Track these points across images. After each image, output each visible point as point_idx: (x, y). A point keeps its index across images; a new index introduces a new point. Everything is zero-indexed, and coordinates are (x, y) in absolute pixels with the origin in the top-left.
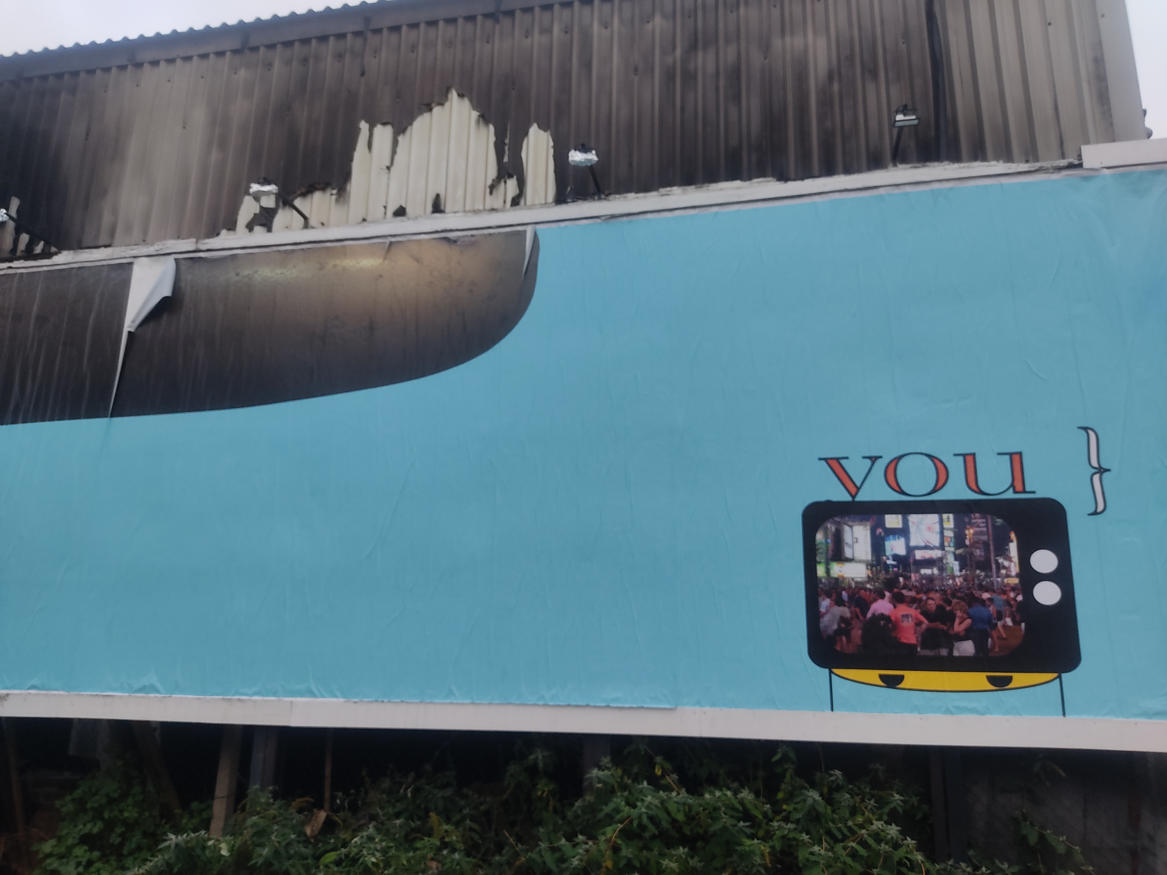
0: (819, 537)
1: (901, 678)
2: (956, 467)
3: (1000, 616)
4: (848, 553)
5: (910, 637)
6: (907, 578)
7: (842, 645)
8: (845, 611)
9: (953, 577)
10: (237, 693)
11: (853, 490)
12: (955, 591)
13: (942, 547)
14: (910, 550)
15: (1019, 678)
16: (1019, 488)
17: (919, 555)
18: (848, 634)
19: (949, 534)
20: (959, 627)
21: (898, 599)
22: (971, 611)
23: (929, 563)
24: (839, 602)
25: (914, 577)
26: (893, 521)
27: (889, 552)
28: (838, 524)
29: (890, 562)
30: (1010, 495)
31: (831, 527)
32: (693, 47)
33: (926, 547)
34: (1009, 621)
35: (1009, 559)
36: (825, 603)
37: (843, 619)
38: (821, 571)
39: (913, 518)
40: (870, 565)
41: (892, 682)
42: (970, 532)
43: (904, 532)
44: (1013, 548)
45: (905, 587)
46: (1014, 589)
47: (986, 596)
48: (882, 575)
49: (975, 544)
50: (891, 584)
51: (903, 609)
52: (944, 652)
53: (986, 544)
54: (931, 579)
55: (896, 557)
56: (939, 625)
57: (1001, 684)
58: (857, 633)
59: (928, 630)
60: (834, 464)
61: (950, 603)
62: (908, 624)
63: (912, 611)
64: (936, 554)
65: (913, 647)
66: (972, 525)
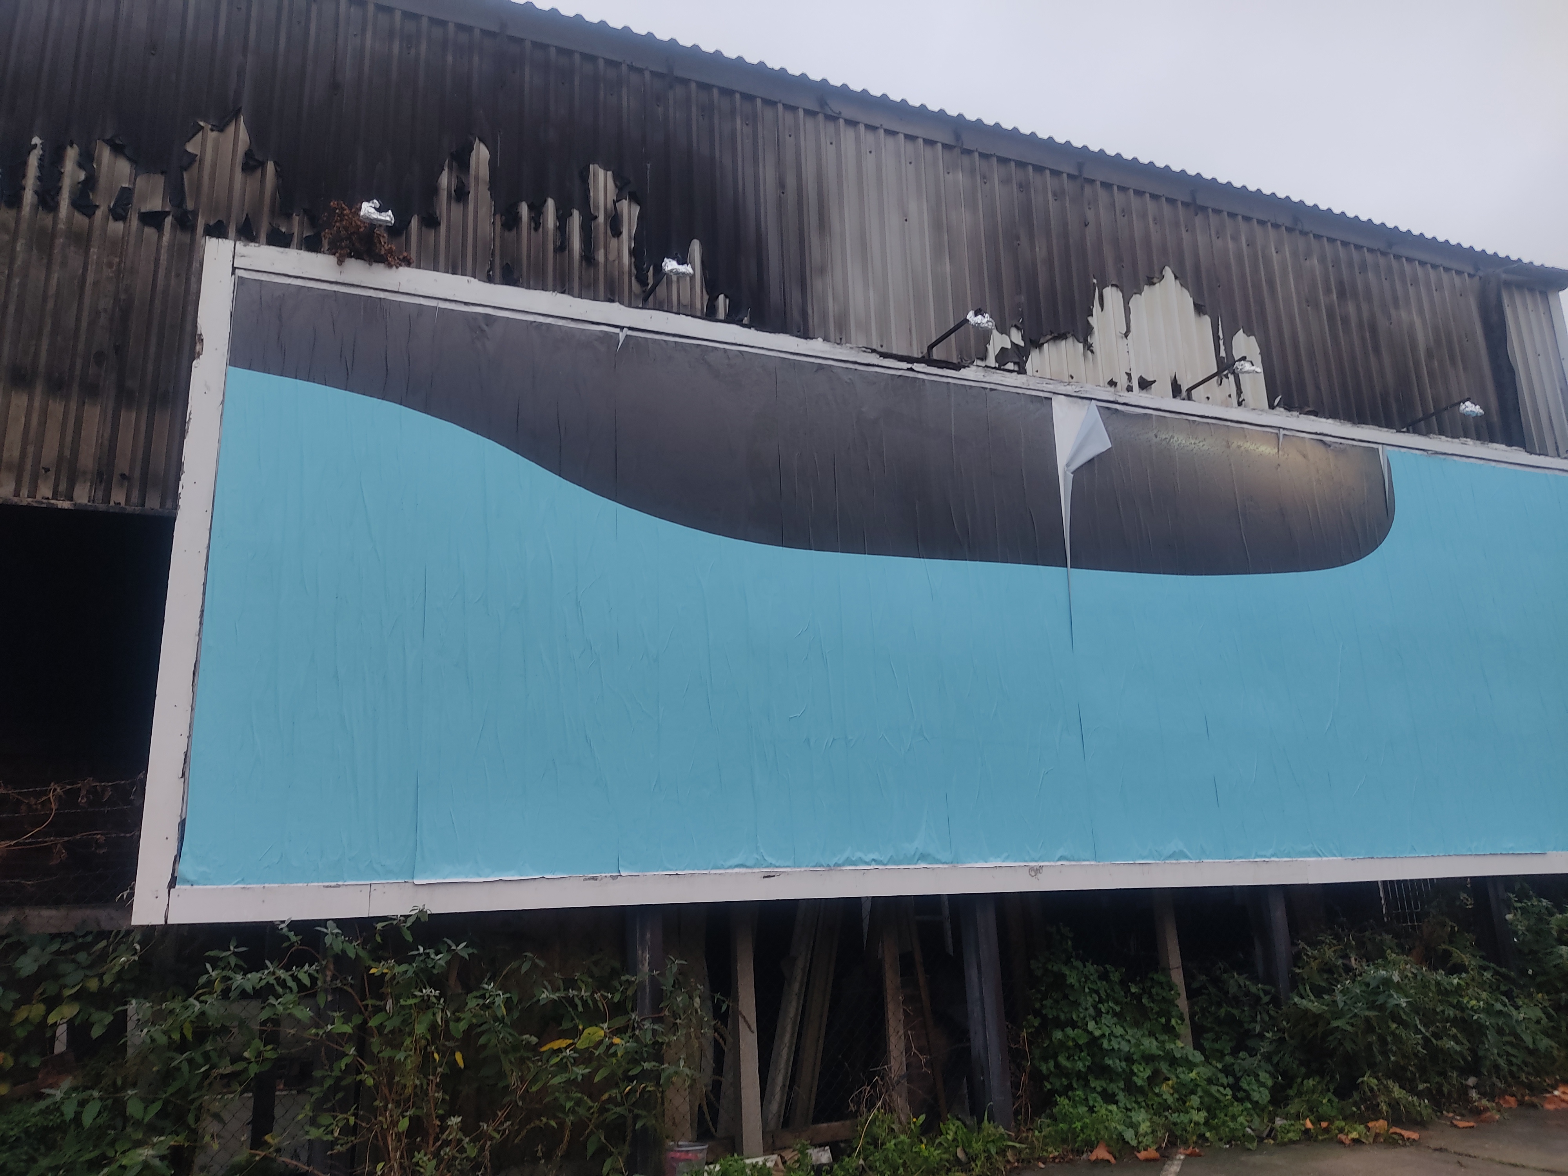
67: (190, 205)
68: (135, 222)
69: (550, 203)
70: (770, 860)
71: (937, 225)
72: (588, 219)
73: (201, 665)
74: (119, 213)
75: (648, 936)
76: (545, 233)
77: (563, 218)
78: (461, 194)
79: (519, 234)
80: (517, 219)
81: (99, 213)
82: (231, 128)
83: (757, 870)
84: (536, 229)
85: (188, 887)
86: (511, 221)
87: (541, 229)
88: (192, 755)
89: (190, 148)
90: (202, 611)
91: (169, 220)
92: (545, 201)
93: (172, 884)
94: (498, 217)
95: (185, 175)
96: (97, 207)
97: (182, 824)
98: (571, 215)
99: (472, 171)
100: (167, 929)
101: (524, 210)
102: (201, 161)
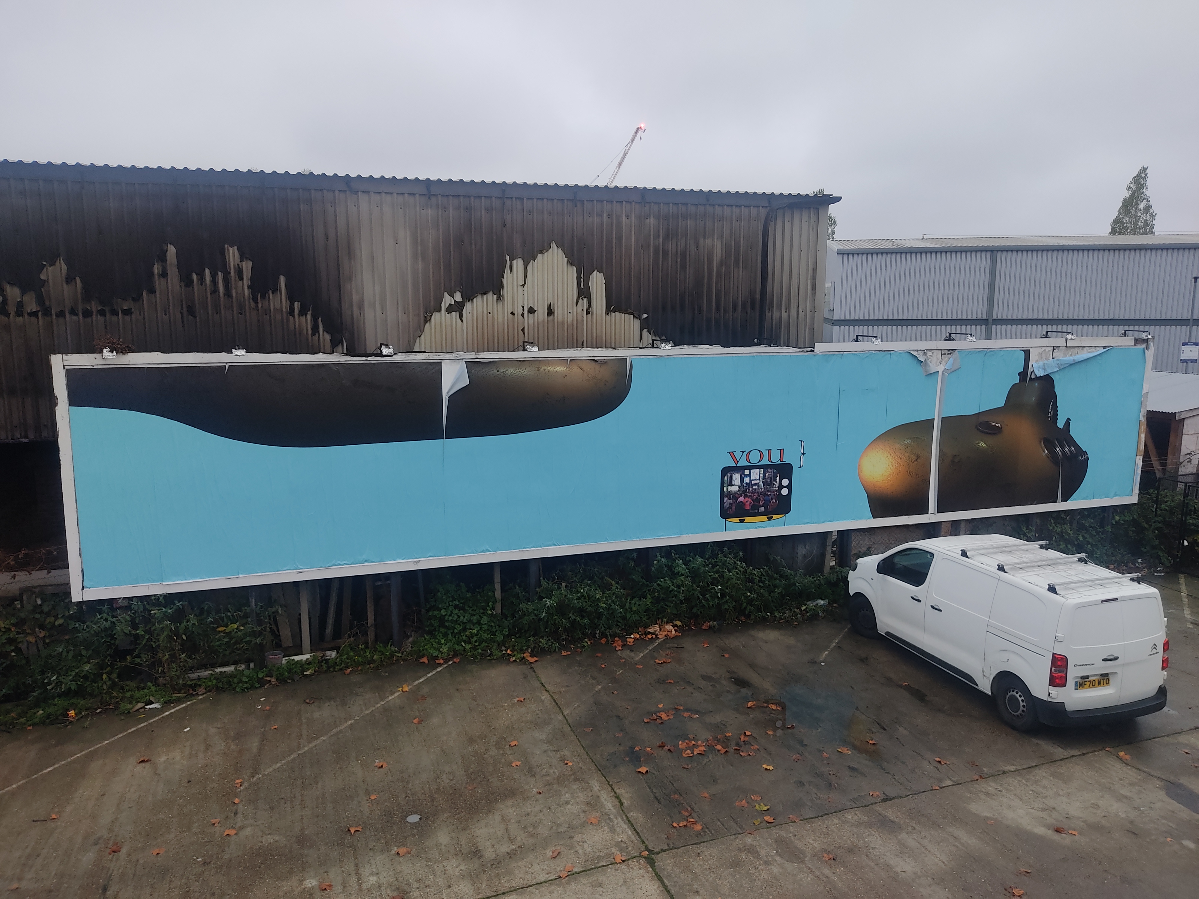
0: (726, 478)
1: (744, 520)
2: (766, 454)
3: (772, 499)
4: (733, 483)
5: (748, 507)
6: (749, 490)
7: (730, 512)
8: (731, 501)
9: (761, 489)
10: (525, 548)
11: (736, 462)
12: (761, 492)
13: (759, 480)
14: (751, 481)
15: (775, 517)
16: (782, 460)
17: (753, 482)
18: (731, 509)
19: (762, 475)
20: (761, 503)
21: (746, 496)
22: (765, 498)
23: (755, 485)
24: (730, 499)
25: (751, 489)
26: (747, 472)
27: (745, 482)
28: (731, 474)
29: (745, 485)
30: (779, 462)
31: (729, 475)
32: (667, 237)
33: (755, 480)
34: (774, 501)
35: (776, 482)
36: (726, 499)
37: (730, 503)
38: (725, 489)
39: (752, 471)
40: (739, 486)
41: (742, 521)
42: (767, 474)
43: (749, 475)
44: (778, 478)
45: (748, 492)
46: (776, 491)
47: (769, 493)
48: (742, 489)
49: (768, 478)
50: (744, 492)
51: (747, 499)
52: (756, 511)
53: (771, 478)
54: (755, 489)
55: (746, 483)
56: (756, 503)
57: (770, 519)
58: (734, 508)
59: (753, 504)
60: (731, 453)
61: (759, 496)
62: (748, 503)
63: (749, 500)
64: (758, 481)
65: (749, 510)
66: (768, 472)
67: (47, 303)
68: (26, 316)
69: (207, 271)
70: (301, 567)
71: (415, 242)
72: (226, 274)
73: (79, 519)
74: (19, 313)
75: (254, 594)
76: (206, 284)
77: (214, 276)
78: (164, 274)
79: (193, 287)
80: (192, 281)
81: (11, 316)
82: (58, 263)
83: (295, 571)
84: (201, 284)
85: (88, 589)
86: (189, 283)
87: (204, 284)
88: (81, 548)
89: (43, 277)
90: (76, 500)
91: (40, 313)
92: (204, 270)
93: (83, 589)
94: (182, 282)
95: (43, 290)
96: (10, 314)
97: (83, 570)
98: (218, 274)
99: (168, 262)
100: (83, 602)
101: (195, 276)
102: (48, 283)
